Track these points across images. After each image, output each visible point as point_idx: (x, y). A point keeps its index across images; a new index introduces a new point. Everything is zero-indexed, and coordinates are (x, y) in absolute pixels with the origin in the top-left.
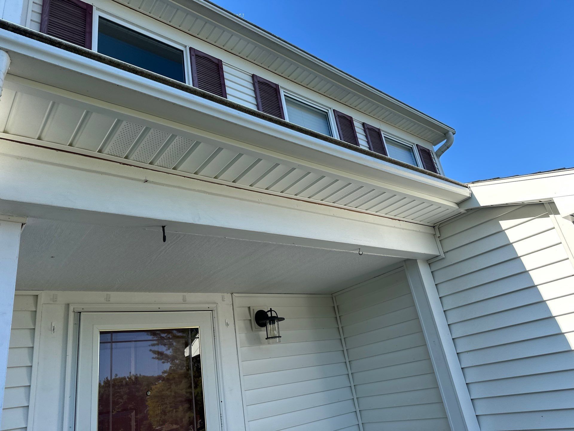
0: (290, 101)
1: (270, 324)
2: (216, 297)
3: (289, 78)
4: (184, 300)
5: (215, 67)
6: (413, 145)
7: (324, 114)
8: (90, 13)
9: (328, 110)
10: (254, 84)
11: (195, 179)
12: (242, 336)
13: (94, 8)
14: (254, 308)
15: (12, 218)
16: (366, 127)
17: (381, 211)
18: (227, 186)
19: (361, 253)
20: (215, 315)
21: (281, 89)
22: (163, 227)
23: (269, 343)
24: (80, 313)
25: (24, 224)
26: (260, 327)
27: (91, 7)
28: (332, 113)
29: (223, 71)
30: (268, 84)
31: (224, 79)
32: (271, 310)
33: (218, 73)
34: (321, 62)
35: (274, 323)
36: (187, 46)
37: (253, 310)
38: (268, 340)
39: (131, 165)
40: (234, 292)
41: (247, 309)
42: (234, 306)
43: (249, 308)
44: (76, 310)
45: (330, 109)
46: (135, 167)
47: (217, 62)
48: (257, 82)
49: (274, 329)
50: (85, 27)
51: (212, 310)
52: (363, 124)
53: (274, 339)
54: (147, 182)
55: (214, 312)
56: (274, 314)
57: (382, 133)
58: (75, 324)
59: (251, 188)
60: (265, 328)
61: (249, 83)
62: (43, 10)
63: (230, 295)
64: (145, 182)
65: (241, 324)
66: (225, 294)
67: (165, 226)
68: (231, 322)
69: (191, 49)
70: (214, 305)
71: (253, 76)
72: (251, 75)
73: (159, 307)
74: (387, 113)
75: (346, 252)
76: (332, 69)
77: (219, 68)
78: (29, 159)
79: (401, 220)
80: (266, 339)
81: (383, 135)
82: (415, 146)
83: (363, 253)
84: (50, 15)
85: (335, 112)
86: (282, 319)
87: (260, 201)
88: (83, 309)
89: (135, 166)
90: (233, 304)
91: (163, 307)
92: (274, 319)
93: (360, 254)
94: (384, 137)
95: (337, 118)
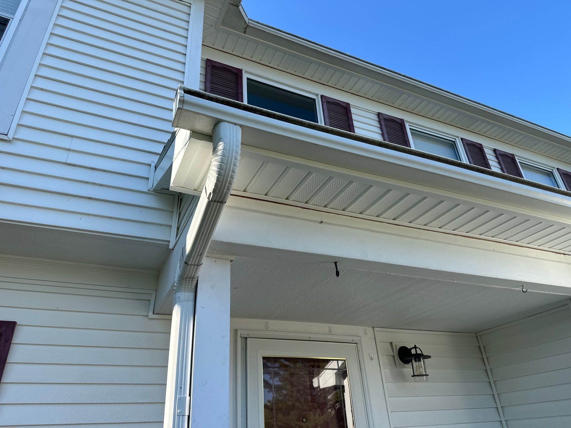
0: (416, 133)
1: (416, 361)
2: (359, 330)
3: (414, 112)
4: (330, 333)
5: (343, 110)
6: (553, 169)
7: (451, 143)
8: (240, 76)
9: (455, 139)
10: (380, 122)
11: (359, 218)
12: (387, 371)
13: (243, 72)
14: (396, 344)
15: (224, 257)
16: (498, 153)
17: (545, 245)
18: (388, 223)
19: (524, 290)
20: (360, 348)
21: (407, 123)
22: (336, 263)
23: (415, 381)
24: (246, 338)
25: (232, 261)
26: (404, 364)
27: (240, 71)
28: (460, 142)
29: (351, 113)
30: (394, 120)
31: (352, 120)
32: (415, 347)
33: (347, 116)
34: (447, 94)
35: (420, 361)
36: (319, 95)
37: (396, 346)
38: (415, 377)
39: (309, 209)
40: (375, 326)
41: (389, 344)
42: (377, 340)
43: (391, 343)
44: (243, 336)
45: (458, 137)
46: (313, 211)
47: (345, 105)
48: (383, 119)
49: (420, 367)
50: (238, 89)
51: (356, 343)
52: (495, 151)
53: (420, 377)
54: (322, 223)
55: (359, 346)
56: (419, 352)
57: (516, 158)
58: (242, 349)
59: (410, 225)
60: (410, 365)
61: (375, 121)
62: (206, 79)
63: (371, 329)
64: (321, 223)
65: (384, 360)
66: (367, 328)
67: (337, 262)
68: (375, 356)
69: (322, 96)
70: (358, 339)
71: (379, 114)
72: (375, 113)
73: (310, 336)
74: (522, 137)
75: (507, 289)
76: (458, 99)
77: (347, 111)
78: (238, 208)
79: (566, 254)
80: (412, 376)
81: (518, 161)
82: (555, 170)
83: (528, 290)
84: (212, 83)
85: (463, 140)
86: (429, 357)
87: (420, 237)
88: (248, 335)
89: (312, 209)
90: (375, 338)
91: (313, 337)
92: (419, 357)
93: (524, 292)
94: (519, 162)
95: (466, 146)
